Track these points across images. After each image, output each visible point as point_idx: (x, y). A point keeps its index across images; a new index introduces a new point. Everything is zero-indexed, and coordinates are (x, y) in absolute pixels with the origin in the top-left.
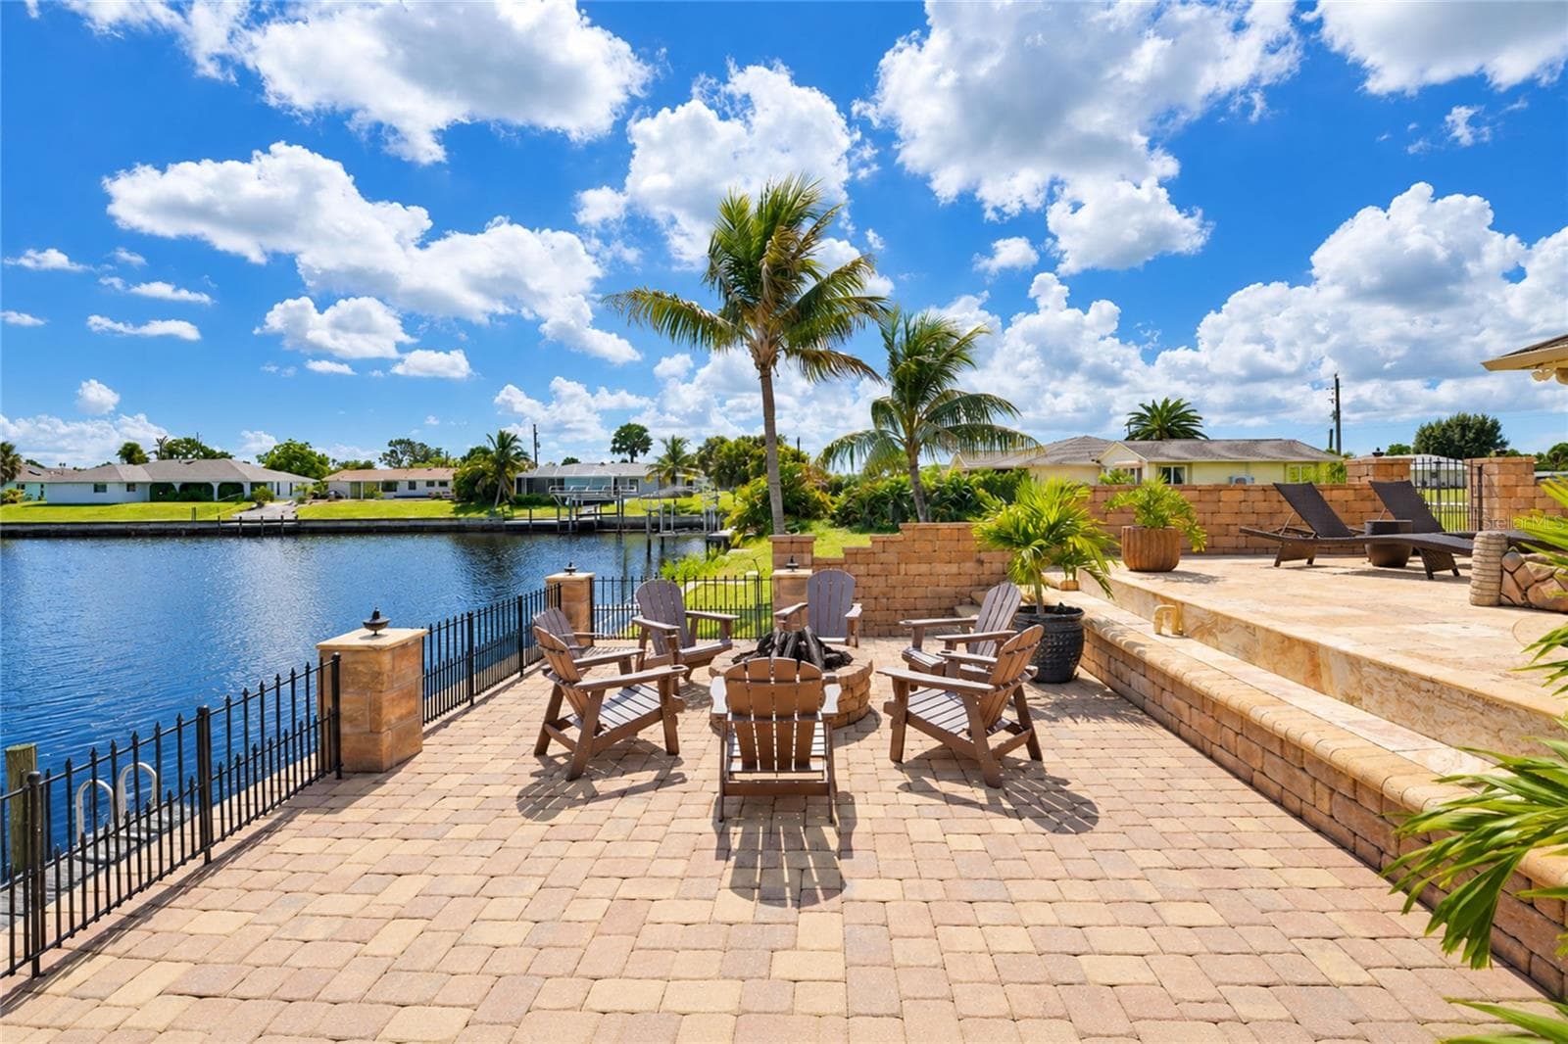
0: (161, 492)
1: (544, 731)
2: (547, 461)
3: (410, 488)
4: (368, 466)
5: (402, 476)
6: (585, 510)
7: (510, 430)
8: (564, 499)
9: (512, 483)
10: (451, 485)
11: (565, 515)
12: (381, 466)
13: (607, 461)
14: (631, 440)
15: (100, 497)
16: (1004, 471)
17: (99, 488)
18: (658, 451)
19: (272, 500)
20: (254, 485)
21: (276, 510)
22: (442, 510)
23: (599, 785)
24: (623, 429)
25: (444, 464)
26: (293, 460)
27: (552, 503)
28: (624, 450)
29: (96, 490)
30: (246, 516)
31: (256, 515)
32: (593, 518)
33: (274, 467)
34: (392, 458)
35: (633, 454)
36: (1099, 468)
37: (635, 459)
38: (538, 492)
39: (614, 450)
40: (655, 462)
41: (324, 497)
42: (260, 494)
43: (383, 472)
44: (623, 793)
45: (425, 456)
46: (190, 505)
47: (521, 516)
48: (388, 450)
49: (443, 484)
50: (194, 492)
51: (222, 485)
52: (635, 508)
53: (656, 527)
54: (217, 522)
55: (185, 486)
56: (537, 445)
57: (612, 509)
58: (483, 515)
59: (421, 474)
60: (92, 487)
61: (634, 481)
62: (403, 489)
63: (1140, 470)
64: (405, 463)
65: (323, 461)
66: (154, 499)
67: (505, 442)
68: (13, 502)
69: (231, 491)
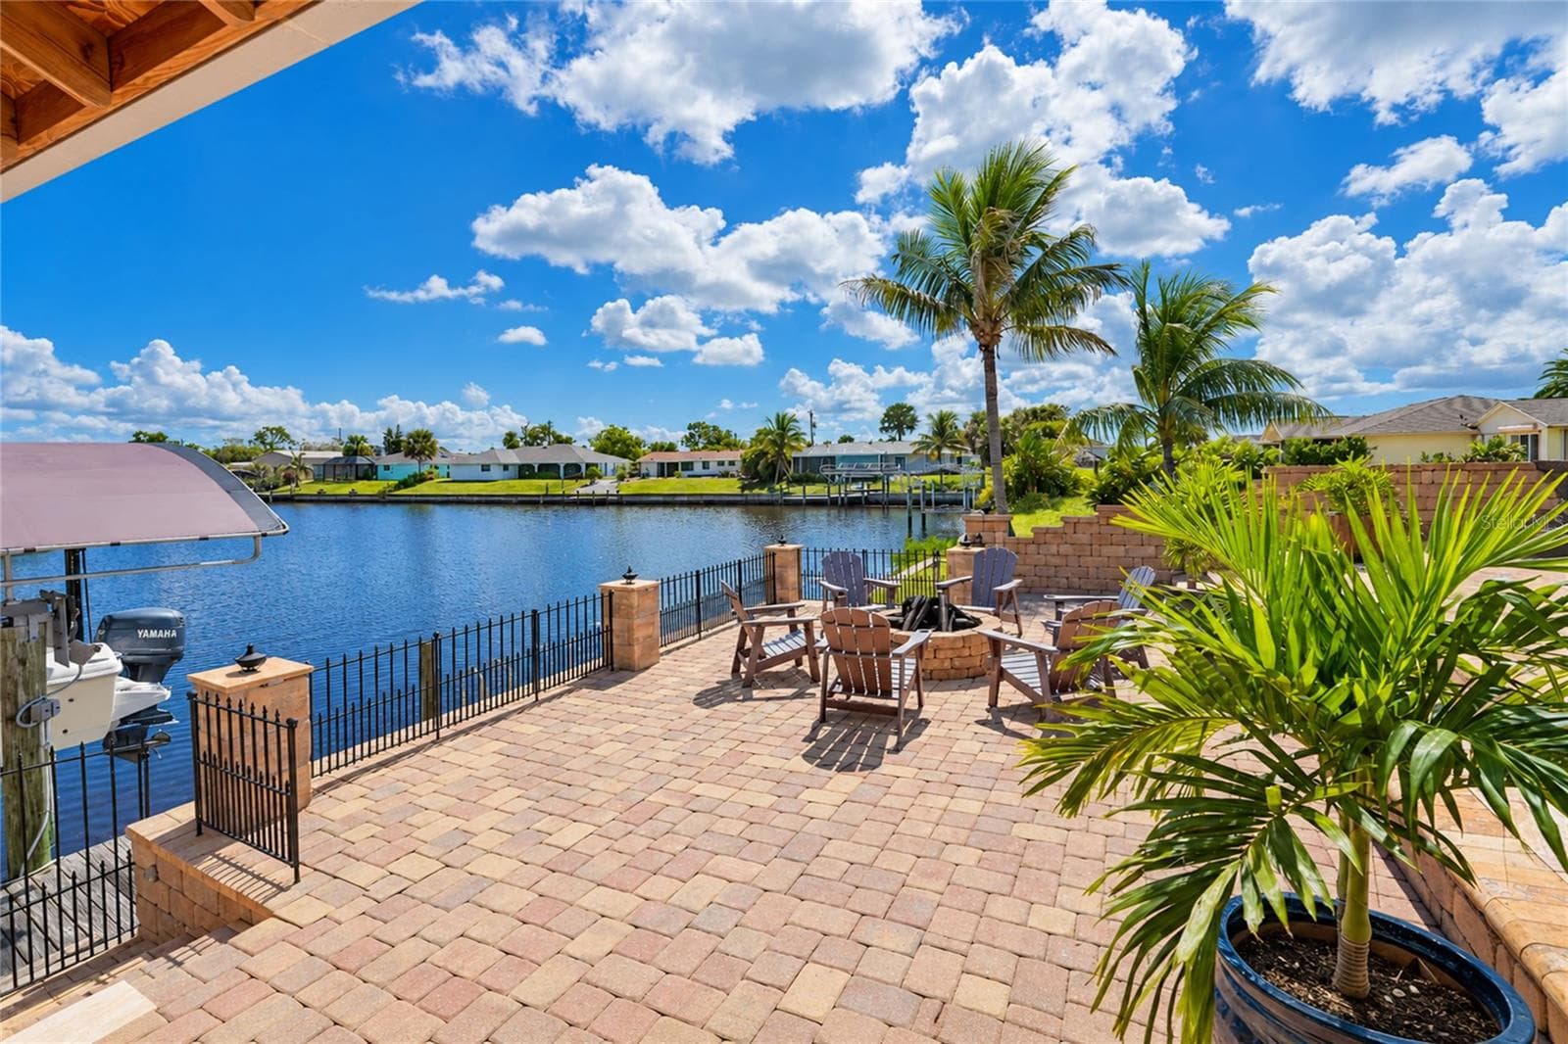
0: (525, 472)
1: (737, 657)
2: (821, 439)
3: (704, 468)
4: (671, 448)
5: (698, 457)
6: (854, 487)
7: (790, 412)
8: (833, 477)
9: (789, 463)
10: (739, 465)
11: (834, 492)
12: (681, 448)
13: (876, 440)
14: (899, 419)
15: (486, 475)
16: (1327, 441)
17: (485, 468)
18: (924, 428)
19: (600, 477)
20: (588, 466)
21: (604, 486)
22: (731, 487)
23: (756, 693)
24: (892, 408)
25: (731, 446)
26: (616, 444)
27: (824, 480)
28: (892, 429)
29: (483, 470)
30: (582, 491)
31: (588, 490)
32: (859, 495)
33: (602, 450)
34: (690, 440)
35: (901, 432)
36: (1474, 436)
37: (903, 438)
38: (812, 470)
39: (882, 429)
40: (919, 439)
41: (638, 475)
42: (592, 473)
43: (682, 454)
44: (769, 699)
45: (719, 440)
46: (542, 482)
47: (797, 492)
48: (687, 433)
49: (732, 463)
50: (548, 470)
51: (567, 466)
52: (899, 484)
53: (916, 503)
54: (563, 495)
55: (542, 467)
56: (813, 425)
57: (879, 486)
58: (765, 491)
59: (714, 457)
60: (480, 467)
61: (900, 459)
62: (698, 468)
63: (1536, 438)
64: (701, 446)
65: (638, 443)
66: (521, 477)
67: (783, 424)
68: (431, 479)
69: (573, 471)
